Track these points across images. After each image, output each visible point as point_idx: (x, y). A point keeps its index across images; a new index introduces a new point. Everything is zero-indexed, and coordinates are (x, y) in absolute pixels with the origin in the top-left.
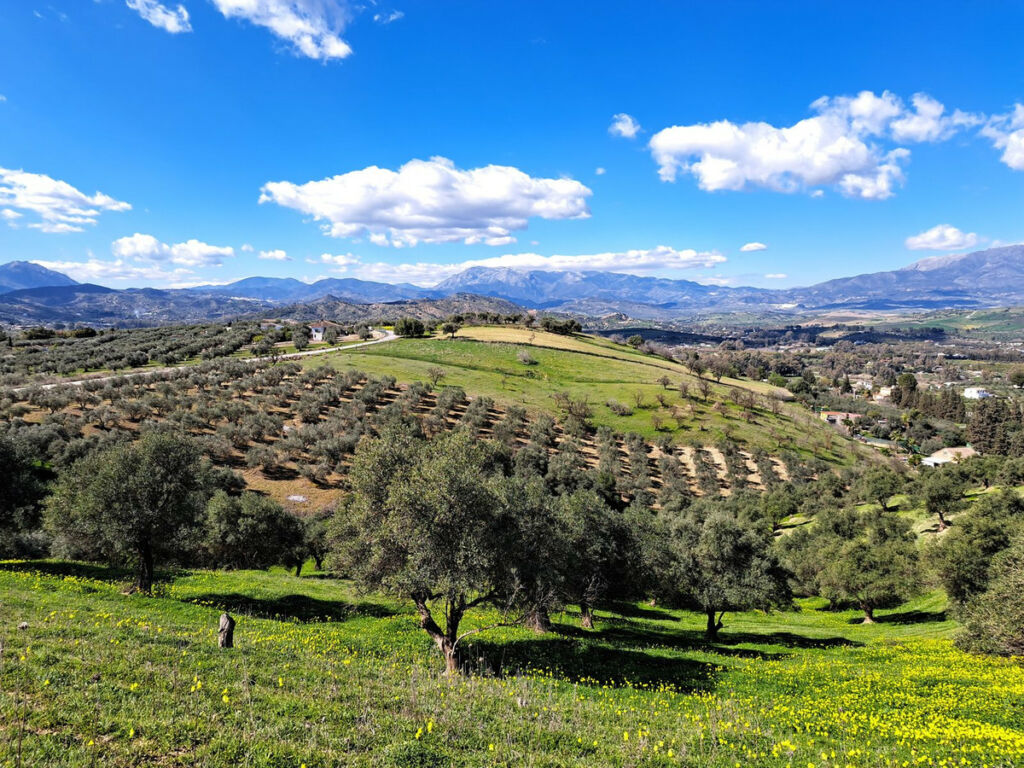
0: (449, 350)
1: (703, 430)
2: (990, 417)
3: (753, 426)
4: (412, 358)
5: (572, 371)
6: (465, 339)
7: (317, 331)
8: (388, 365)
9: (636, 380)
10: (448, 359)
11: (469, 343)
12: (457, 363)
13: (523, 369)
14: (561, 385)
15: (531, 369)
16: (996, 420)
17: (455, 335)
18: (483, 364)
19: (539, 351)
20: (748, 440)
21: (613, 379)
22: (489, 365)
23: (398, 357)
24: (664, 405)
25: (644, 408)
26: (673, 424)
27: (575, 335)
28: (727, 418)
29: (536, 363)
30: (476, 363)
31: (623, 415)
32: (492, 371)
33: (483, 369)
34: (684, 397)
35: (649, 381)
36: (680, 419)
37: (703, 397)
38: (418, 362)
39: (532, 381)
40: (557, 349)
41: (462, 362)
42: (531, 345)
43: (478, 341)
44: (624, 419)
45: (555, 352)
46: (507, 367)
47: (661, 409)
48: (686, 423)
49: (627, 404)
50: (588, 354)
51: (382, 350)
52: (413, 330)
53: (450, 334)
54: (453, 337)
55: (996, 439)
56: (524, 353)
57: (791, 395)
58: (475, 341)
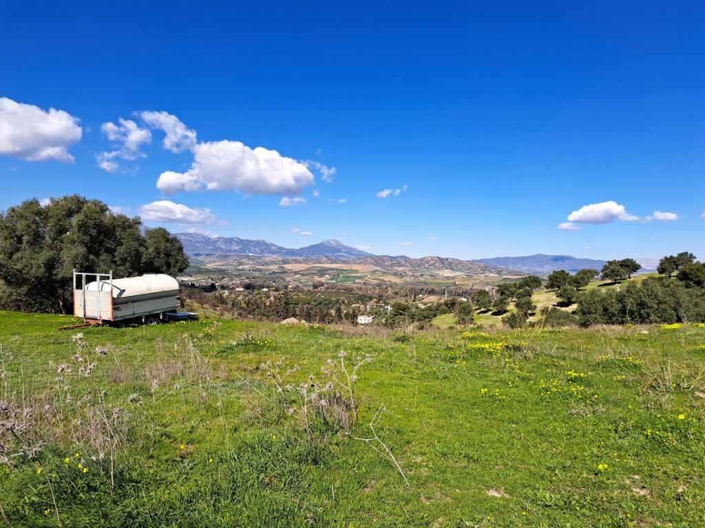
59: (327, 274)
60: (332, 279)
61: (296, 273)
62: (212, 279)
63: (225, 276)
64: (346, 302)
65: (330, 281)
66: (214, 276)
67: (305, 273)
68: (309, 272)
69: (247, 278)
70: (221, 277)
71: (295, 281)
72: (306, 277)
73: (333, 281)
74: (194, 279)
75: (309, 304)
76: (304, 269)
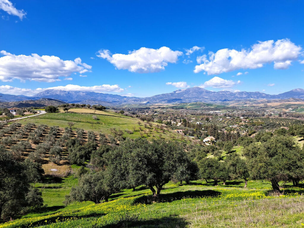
0: (68, 116)
1: (154, 136)
2: (214, 129)
3: (165, 134)
4: (57, 119)
5: (111, 121)
6: (72, 112)
7: (12, 111)
8: (50, 122)
9: (130, 123)
10: (70, 119)
11: (74, 114)
12: (73, 120)
13: (96, 121)
14: (109, 126)
15: (98, 121)
16: (215, 129)
17: (68, 111)
18: (82, 120)
19: (98, 116)
20: (165, 138)
21: (124, 123)
22: (84, 120)
23: (52, 119)
24: (141, 130)
25: (136, 131)
26: (145, 135)
27: (104, 111)
28: (158, 132)
29: (99, 119)
30: (79, 120)
31: (131, 134)
32: (86, 122)
33: (83, 122)
34: (146, 127)
35: (134, 123)
36: (147, 134)
37: (150, 127)
38: (60, 120)
39: (99, 125)
40: (103, 115)
41: (75, 120)
42: (95, 114)
43: (77, 113)
44: (131, 135)
45: (103, 116)
46: (90, 121)
47: (141, 131)
48: (149, 135)
49: (131, 130)
50: (113, 116)
51: (45, 117)
52: (53, 110)
53: (66, 111)
54: (67, 112)
55: (216, 134)
56: (94, 116)
57: (166, 125)
58: (76, 113)
59: (290, 108)
60: (293, 110)
61: (273, 107)
62: (229, 112)
63: (235, 110)
64: (284, 125)
65: (292, 111)
66: (230, 110)
67: (278, 107)
68: (281, 107)
69: (245, 111)
70: (233, 110)
71: (271, 111)
72: (278, 109)
73: (294, 111)
74: (221, 112)
75: (261, 125)
76: (278, 105)
